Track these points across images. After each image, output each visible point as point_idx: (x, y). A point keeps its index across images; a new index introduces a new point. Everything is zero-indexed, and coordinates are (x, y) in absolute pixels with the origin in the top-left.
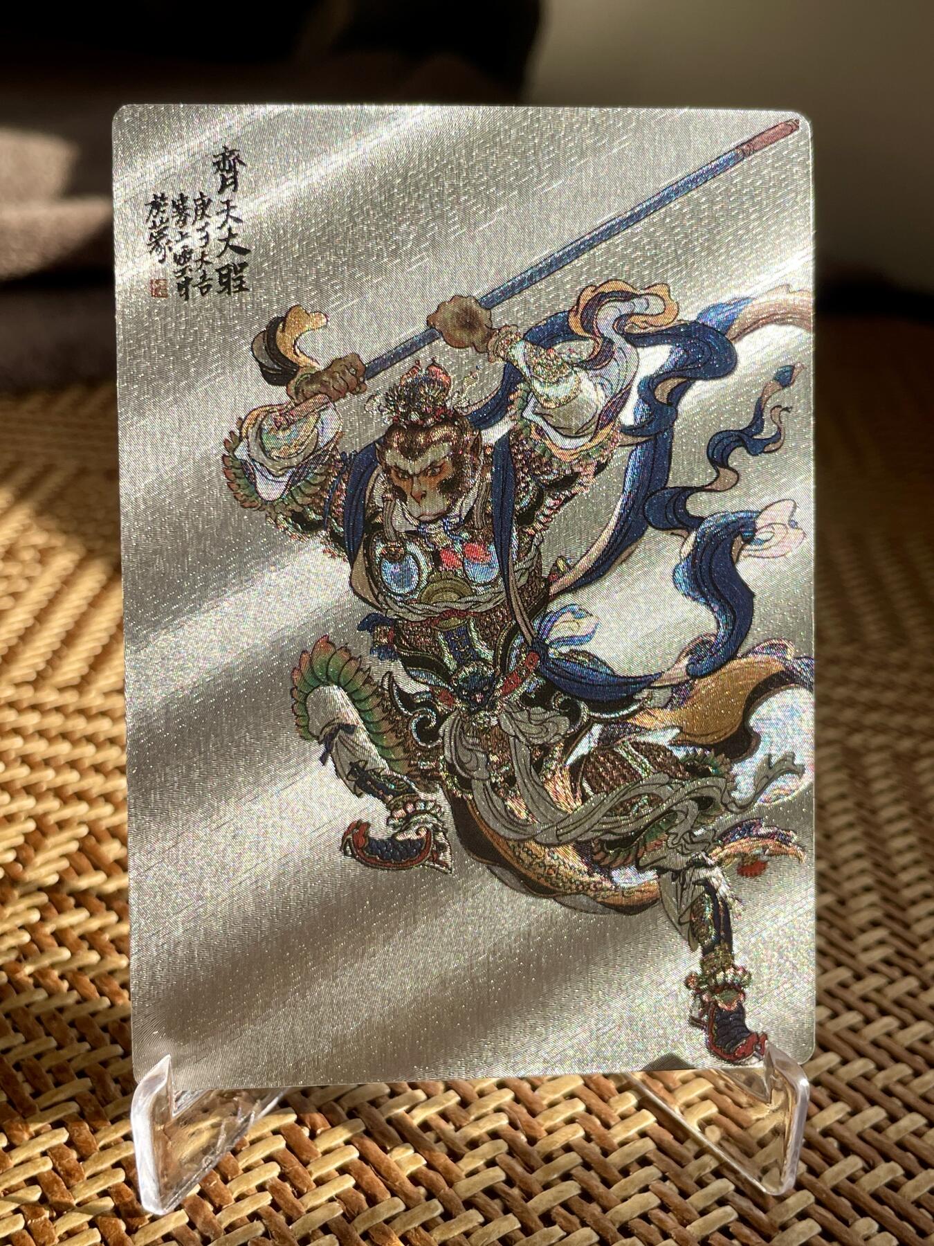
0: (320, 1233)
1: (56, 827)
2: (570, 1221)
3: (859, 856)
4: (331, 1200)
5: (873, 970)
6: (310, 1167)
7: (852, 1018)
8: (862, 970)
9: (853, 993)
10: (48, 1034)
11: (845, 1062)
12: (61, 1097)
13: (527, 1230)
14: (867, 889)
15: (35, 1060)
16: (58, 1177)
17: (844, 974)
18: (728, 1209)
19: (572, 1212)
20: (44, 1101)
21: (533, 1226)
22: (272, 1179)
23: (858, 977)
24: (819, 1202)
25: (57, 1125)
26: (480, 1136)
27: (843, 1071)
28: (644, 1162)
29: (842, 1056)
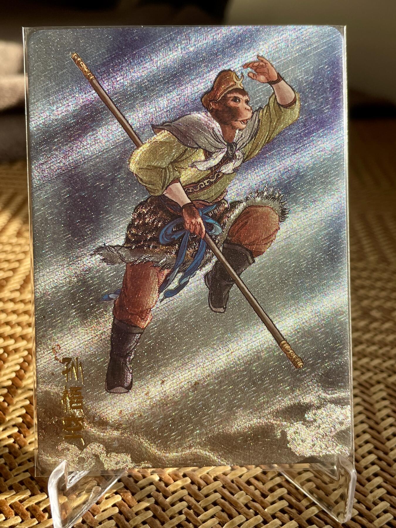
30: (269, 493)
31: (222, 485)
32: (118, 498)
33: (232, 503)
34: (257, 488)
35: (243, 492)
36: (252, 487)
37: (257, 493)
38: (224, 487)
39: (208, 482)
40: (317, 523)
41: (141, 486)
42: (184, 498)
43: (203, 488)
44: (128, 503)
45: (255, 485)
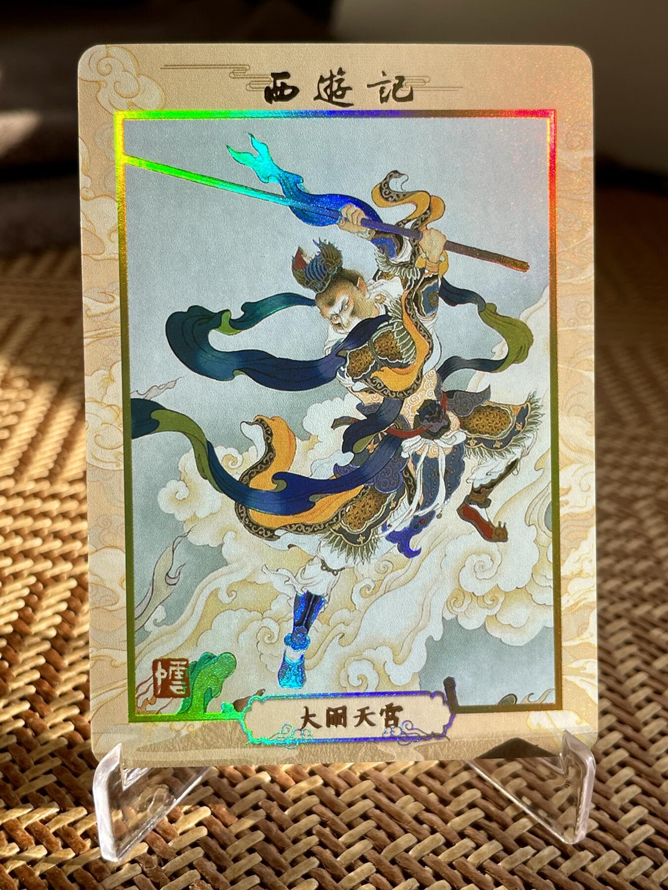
30: (451, 797)
31: (374, 786)
32: (205, 811)
33: (393, 815)
34: (433, 789)
35: (408, 796)
36: (424, 789)
37: (433, 797)
38: (377, 789)
39: (352, 782)
40: (533, 844)
41: (242, 792)
42: (314, 809)
43: (344, 791)
44: (222, 819)
45: (429, 785)
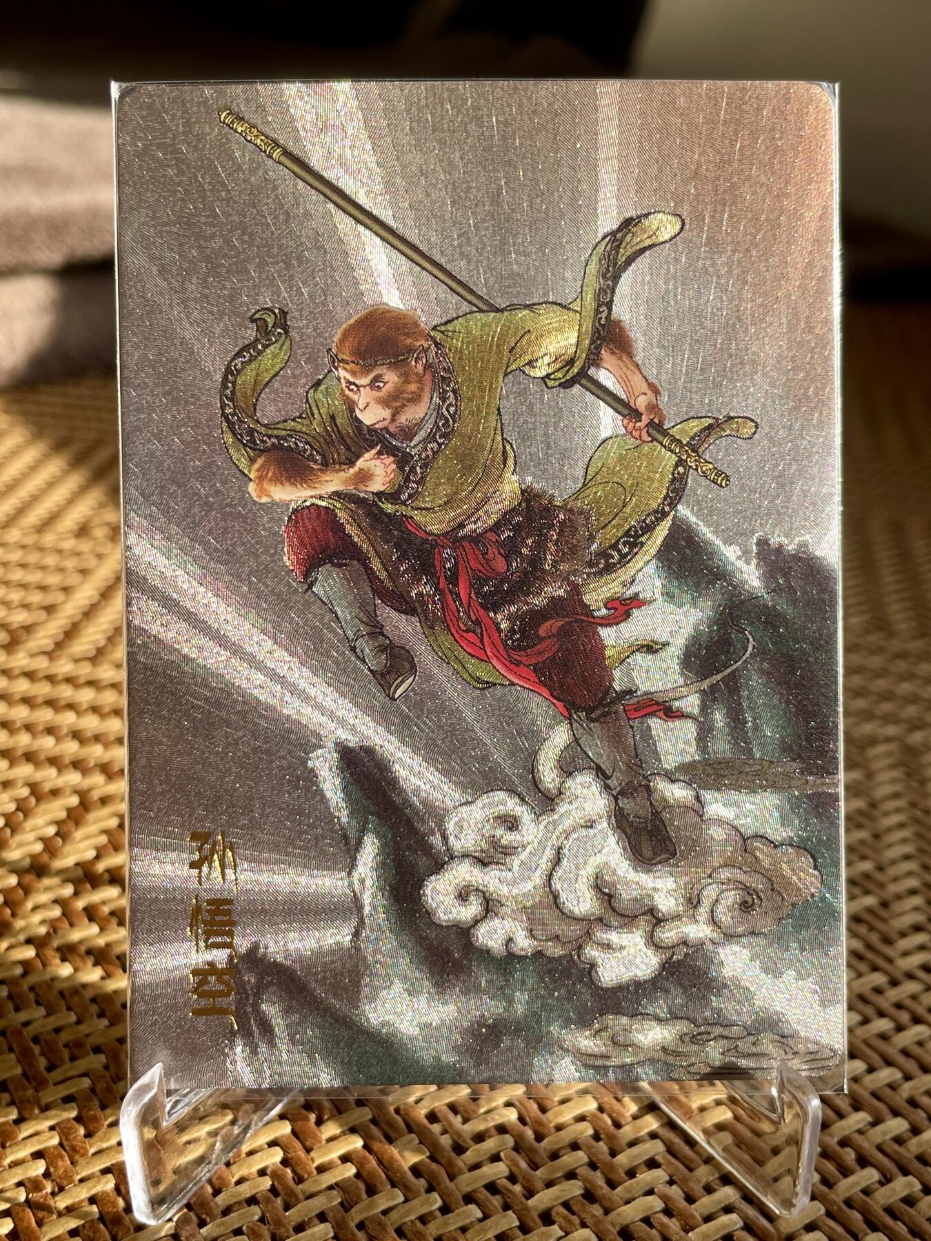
0: (316, 1221)
1: (99, 802)
2: (570, 1222)
3: (907, 857)
4: (331, 1188)
5: (910, 976)
6: (313, 1154)
7: (884, 1025)
8: (898, 975)
9: (887, 999)
10: (69, 1009)
11: (871, 1070)
12: (76, 1072)
13: (525, 1229)
14: (913, 892)
15: (53, 1034)
16: (64, 1153)
17: (879, 979)
18: (734, 1216)
19: (573, 1213)
20: (56, 1075)
21: (532, 1225)
22: (274, 1164)
23: (894, 983)
24: (829, 1214)
25: (68, 1099)
26: (487, 1130)
27: (868, 1079)
28: (652, 1164)
29: (868, 1064)
30: (471, 1143)
31: (370, 1116)
33: (384, 1161)
34: (449, 1129)
35: (413, 1136)
36: (436, 1128)
37: (446, 1141)
38: (374, 1121)
40: (563, 1223)
42: (281, 1140)
45: (446, 1123)
